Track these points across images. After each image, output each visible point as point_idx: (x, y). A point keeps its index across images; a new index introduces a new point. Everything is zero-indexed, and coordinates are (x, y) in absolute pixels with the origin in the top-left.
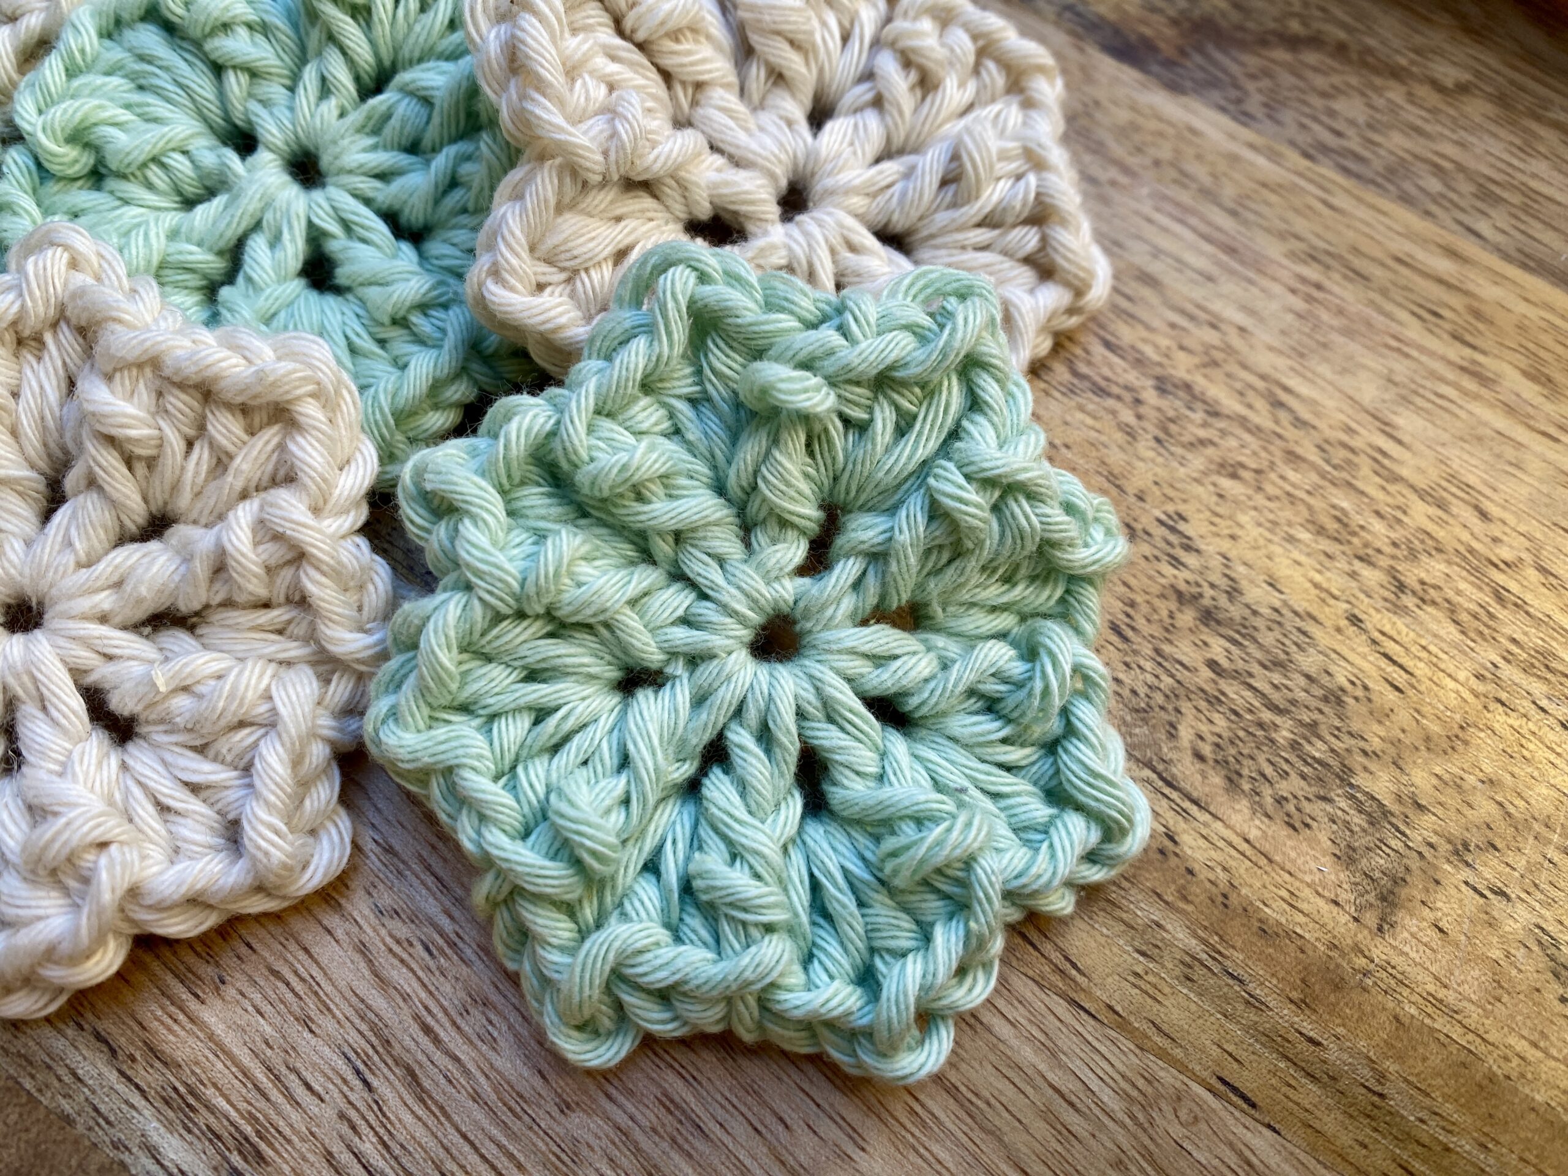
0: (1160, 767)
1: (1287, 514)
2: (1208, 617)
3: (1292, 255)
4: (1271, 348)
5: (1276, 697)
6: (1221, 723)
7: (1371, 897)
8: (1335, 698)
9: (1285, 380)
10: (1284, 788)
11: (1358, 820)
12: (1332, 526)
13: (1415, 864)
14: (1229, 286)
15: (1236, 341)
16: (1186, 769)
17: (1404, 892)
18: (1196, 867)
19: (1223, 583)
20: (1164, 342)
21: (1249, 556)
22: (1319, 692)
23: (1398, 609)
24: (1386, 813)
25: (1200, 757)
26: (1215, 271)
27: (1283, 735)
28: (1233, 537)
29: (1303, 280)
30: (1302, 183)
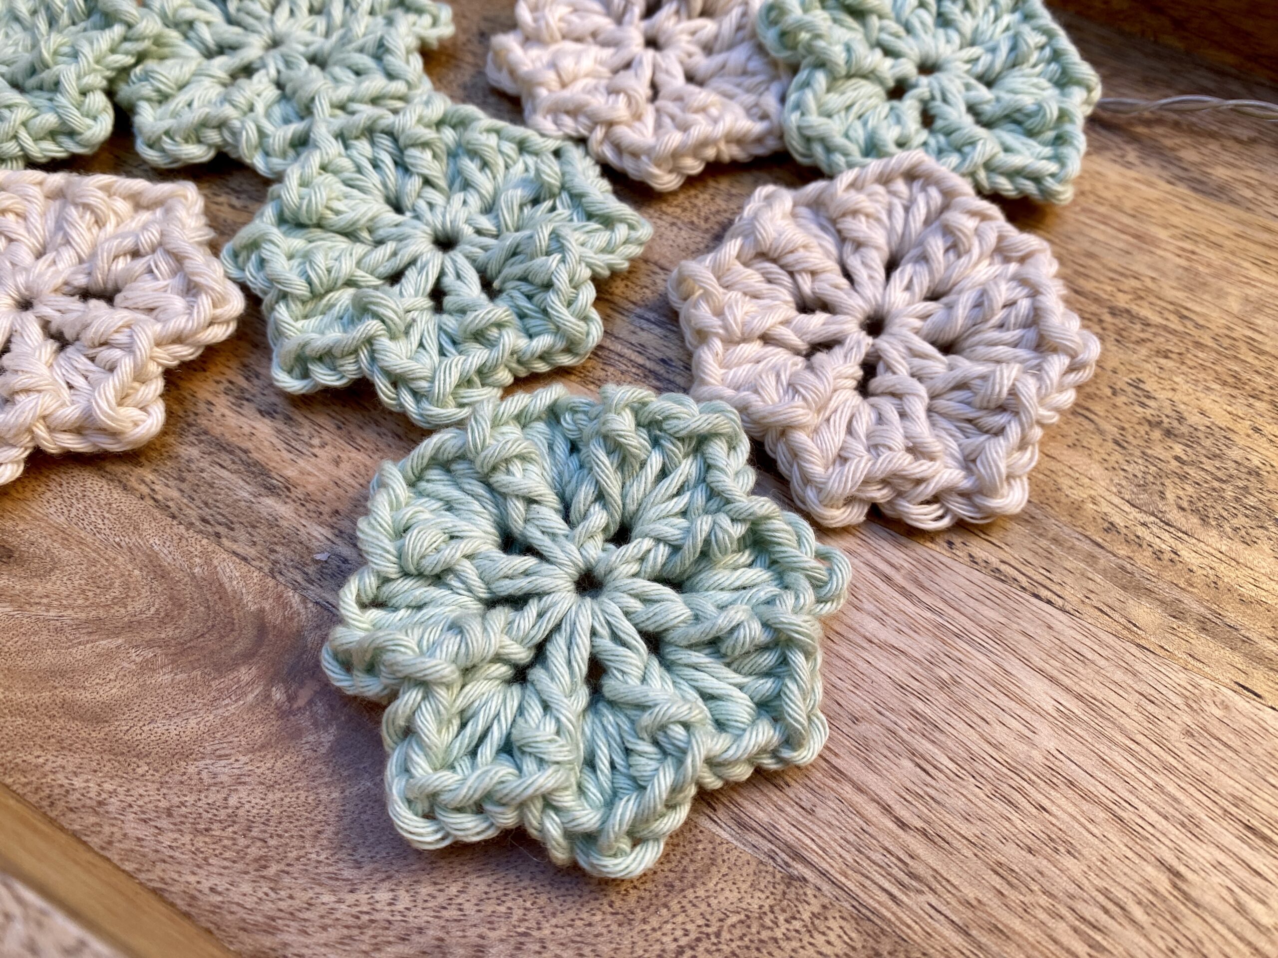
0: (1160, 515)
1: (1203, 376)
2: (1169, 433)
3: (1173, 237)
4: (1173, 288)
5: (1220, 474)
6: (1190, 490)
8: (1254, 472)
9: (1184, 304)
10: (1236, 523)
12: (1231, 380)
14: (1139, 257)
15: (1149, 284)
16: (1174, 515)
18: (1195, 569)
20: (1109, 288)
21: (1185, 399)
22: (1245, 470)
25: (1183, 509)
26: (1129, 248)
27: (1228, 494)
28: (1173, 390)
29: (1183, 249)
30: (1170, 197)
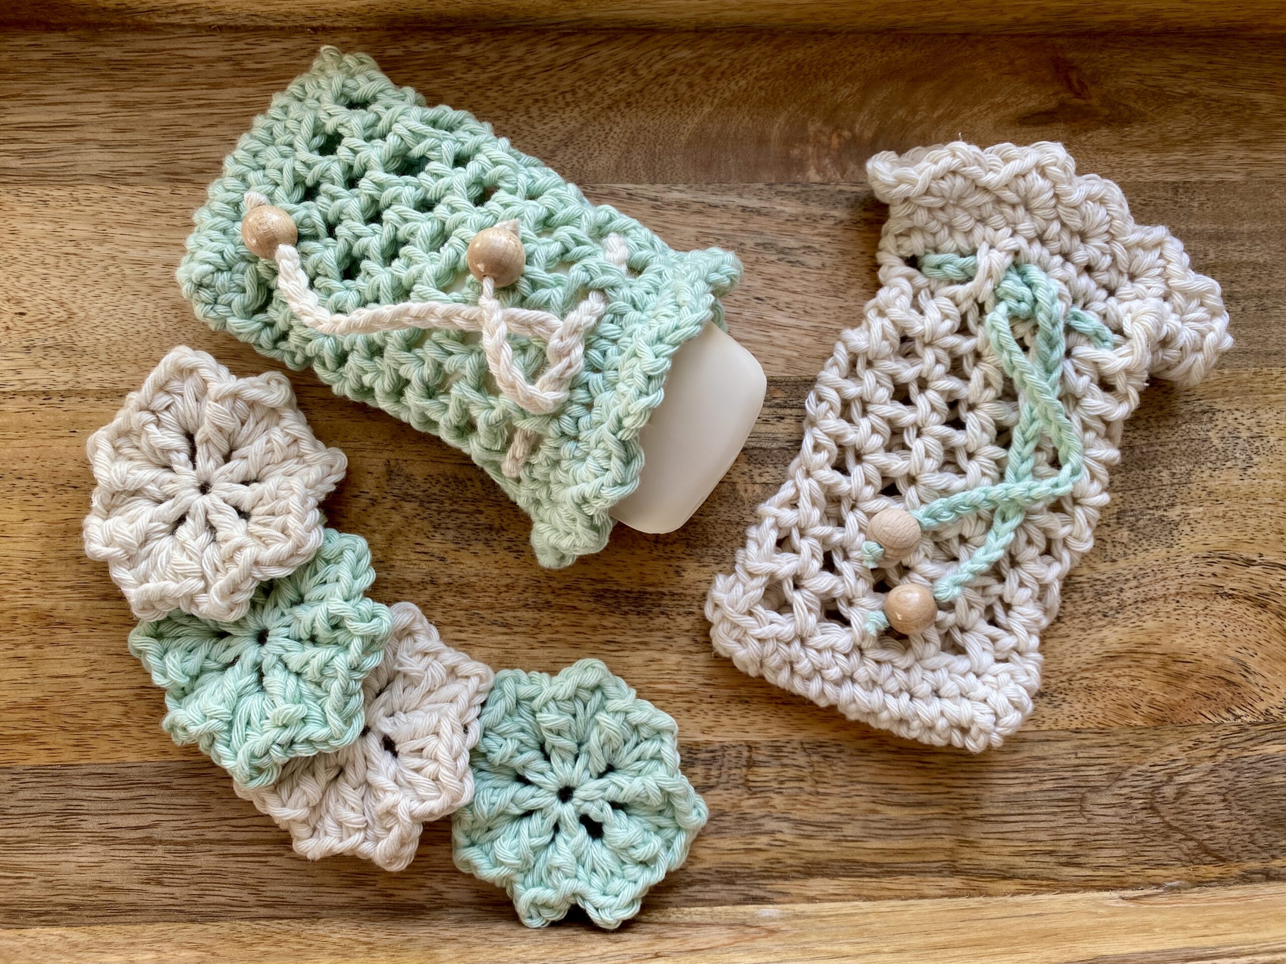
1: (482, 584)
2: (490, 528)
5: (455, 515)
7: (395, 470)
8: (436, 527)
10: (439, 487)
11: (411, 491)
12: (466, 590)
13: (387, 489)
17: (387, 477)
19: (492, 543)
21: (488, 559)
22: (443, 526)
23: (429, 574)
24: (404, 500)
27: (447, 504)
28: (496, 562)
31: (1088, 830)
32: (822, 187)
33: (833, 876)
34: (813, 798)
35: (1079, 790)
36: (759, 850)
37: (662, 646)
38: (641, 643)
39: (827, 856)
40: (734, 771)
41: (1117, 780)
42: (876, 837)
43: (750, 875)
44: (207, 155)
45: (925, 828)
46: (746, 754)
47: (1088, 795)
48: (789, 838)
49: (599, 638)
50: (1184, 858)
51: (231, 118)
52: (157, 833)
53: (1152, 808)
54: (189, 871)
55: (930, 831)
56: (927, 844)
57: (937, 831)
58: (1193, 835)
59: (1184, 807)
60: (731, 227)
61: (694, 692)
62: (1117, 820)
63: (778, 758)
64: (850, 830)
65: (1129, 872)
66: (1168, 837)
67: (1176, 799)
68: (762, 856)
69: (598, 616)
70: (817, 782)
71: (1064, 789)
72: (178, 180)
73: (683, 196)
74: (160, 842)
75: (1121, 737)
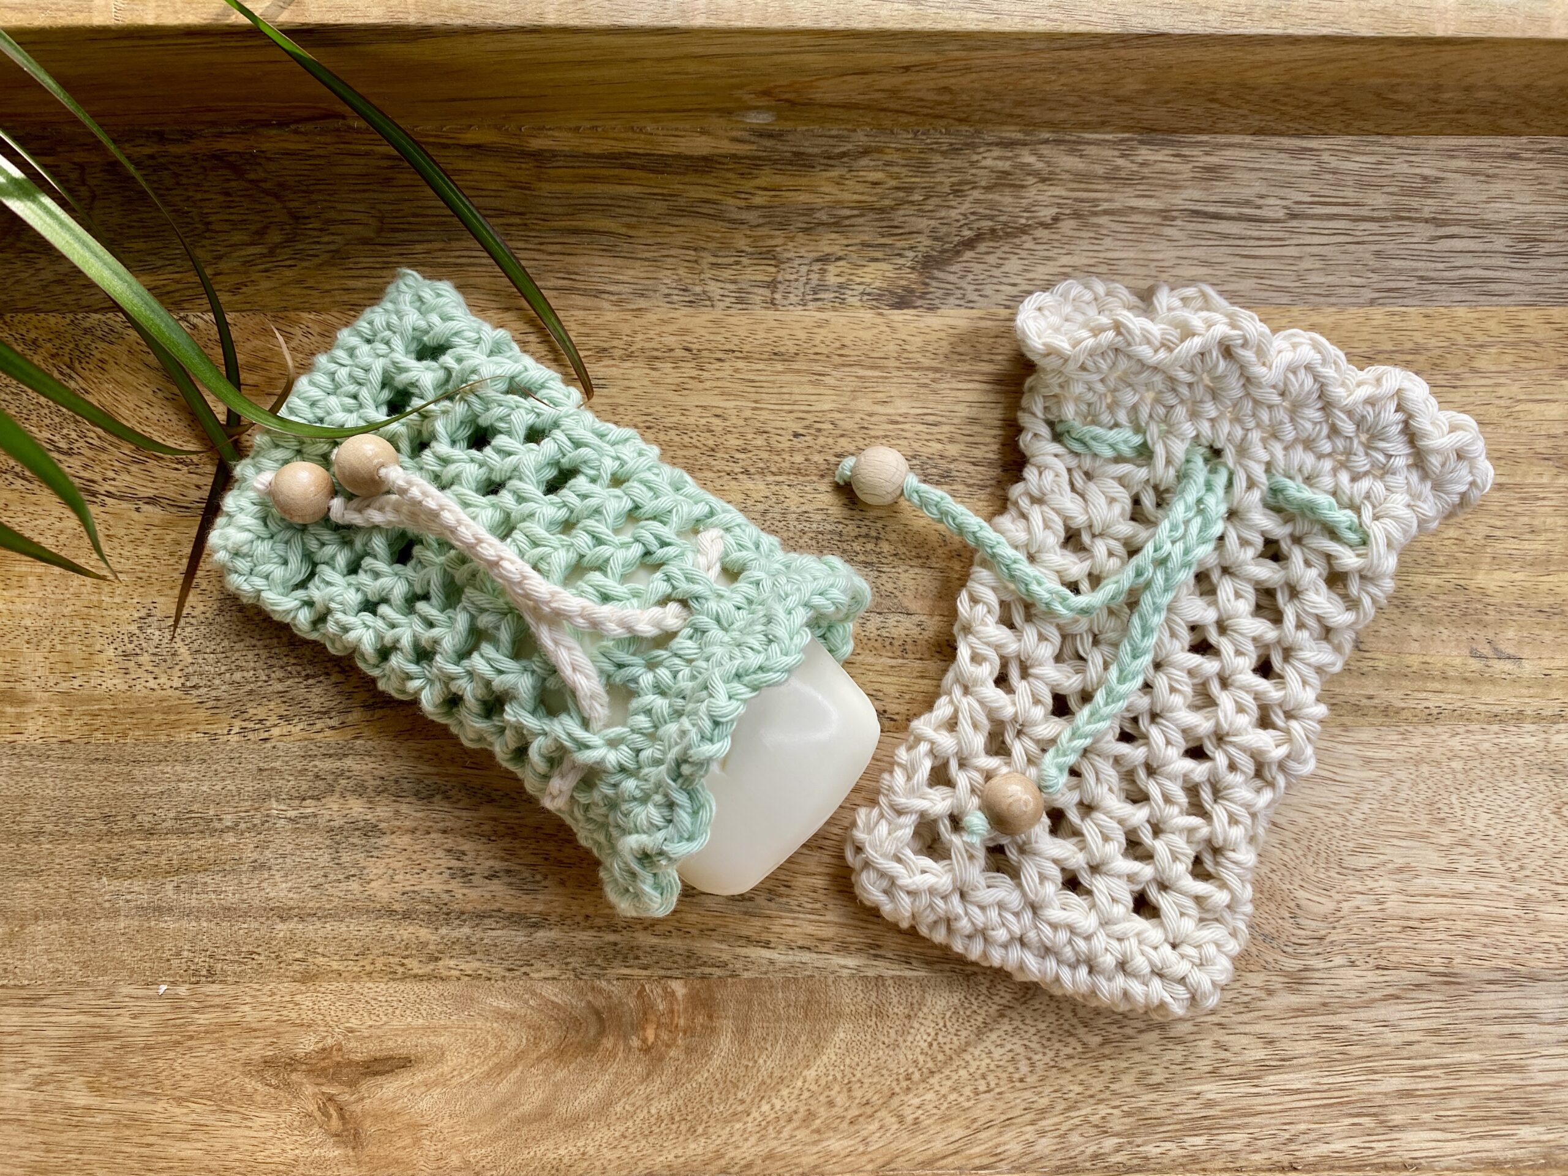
31: (376, 195)
32: (669, 973)
33: (679, 156)
34: (702, 244)
35: (384, 241)
36: (765, 189)
37: (873, 419)
38: (897, 423)
39: (687, 179)
40: (792, 277)
41: (337, 251)
42: (629, 198)
43: (775, 162)
44: (1412, 1007)
45: (569, 205)
46: (778, 296)
47: (372, 235)
48: (731, 201)
49: (945, 429)
50: (263, 161)
51: (1387, 1054)
52: (1431, 231)
53: (296, 218)
54: (1396, 190)
55: (565, 202)
56: (568, 187)
57: (556, 202)
58: (249, 186)
59: (258, 218)
60: (784, 922)
61: (836, 367)
62: (340, 206)
63: (740, 290)
64: (659, 207)
65: (331, 148)
66: (280, 185)
67: (266, 227)
68: (760, 182)
69: (946, 454)
70: (696, 262)
71: (403, 243)
72: (1445, 975)
73: (842, 962)
74: (1426, 221)
75: (327, 300)
